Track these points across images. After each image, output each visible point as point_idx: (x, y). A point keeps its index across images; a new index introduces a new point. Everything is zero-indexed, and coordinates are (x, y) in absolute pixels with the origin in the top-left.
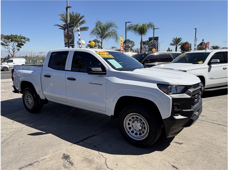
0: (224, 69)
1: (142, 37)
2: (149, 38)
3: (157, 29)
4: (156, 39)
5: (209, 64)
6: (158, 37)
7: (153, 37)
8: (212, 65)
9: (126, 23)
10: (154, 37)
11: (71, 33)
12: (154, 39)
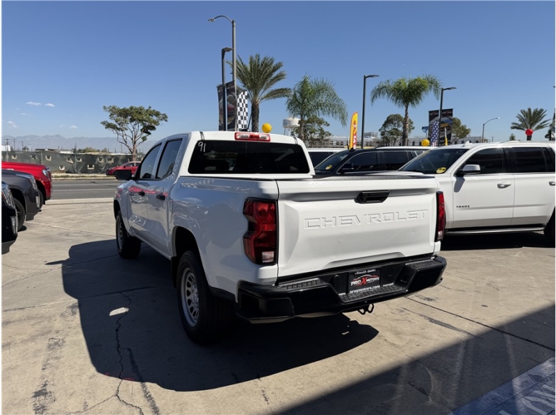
0: (499, 186)
1: (406, 110)
2: (430, 112)
3: (449, 89)
4: (449, 113)
5: (460, 174)
6: (451, 110)
7: (439, 109)
8: (466, 178)
9: (365, 78)
10: (443, 109)
11: (231, 106)
12: (443, 115)
